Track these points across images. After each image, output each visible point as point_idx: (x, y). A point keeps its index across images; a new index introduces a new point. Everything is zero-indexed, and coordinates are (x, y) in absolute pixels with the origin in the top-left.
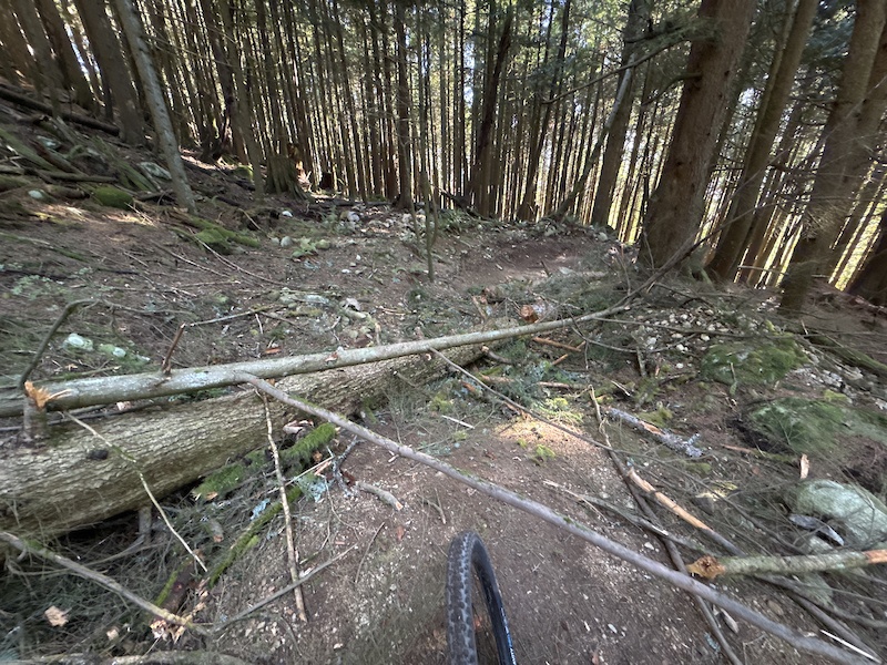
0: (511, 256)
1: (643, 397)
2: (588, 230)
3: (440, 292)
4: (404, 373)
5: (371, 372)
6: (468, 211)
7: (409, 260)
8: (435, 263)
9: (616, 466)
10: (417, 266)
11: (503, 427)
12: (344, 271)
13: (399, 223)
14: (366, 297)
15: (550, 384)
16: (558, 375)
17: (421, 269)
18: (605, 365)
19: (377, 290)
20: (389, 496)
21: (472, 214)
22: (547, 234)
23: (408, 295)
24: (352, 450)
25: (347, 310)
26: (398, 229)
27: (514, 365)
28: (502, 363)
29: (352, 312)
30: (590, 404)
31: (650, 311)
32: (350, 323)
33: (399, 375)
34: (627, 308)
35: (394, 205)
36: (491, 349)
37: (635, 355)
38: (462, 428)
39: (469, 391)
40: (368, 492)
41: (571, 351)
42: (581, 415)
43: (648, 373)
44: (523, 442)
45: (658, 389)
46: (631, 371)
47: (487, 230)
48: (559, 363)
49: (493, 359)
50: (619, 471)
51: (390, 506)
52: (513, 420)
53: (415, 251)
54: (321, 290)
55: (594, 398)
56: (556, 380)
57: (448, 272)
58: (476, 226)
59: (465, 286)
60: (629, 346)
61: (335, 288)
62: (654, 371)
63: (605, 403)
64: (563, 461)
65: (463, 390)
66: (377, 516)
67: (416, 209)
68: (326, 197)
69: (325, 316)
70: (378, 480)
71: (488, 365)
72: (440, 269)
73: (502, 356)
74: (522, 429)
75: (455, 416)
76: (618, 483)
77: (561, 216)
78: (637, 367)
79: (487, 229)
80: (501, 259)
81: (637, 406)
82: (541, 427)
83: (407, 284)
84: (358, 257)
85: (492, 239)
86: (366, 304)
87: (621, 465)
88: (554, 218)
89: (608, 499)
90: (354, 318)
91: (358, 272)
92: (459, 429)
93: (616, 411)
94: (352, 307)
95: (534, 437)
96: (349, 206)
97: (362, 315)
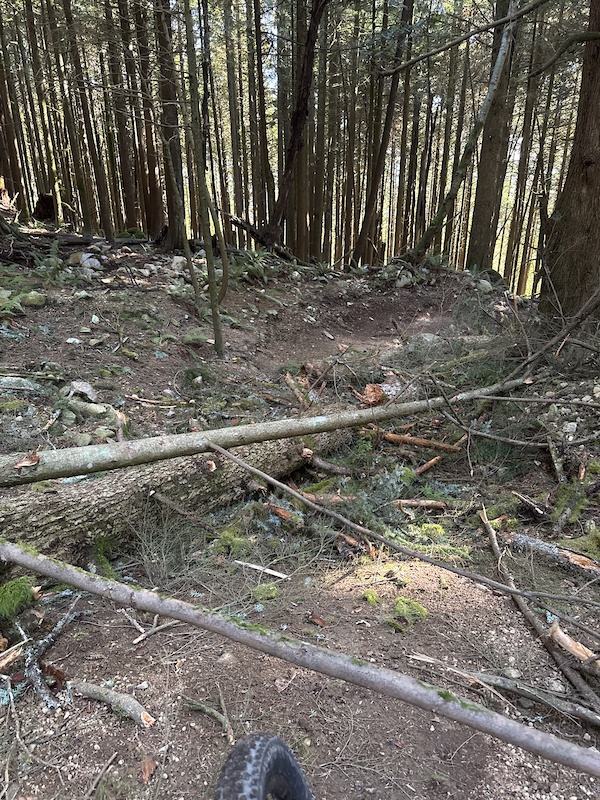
0: (346, 319)
1: (564, 514)
2: (463, 276)
3: (234, 372)
4: (167, 493)
5: (107, 493)
6: (277, 251)
7: (183, 323)
8: (225, 330)
9: (528, 623)
10: (193, 333)
11: (339, 574)
12: (70, 341)
13: (166, 270)
14: (108, 381)
15: (415, 503)
16: (427, 489)
17: (202, 337)
18: (501, 470)
19: (127, 369)
20: (129, 703)
21: (283, 256)
22: (400, 283)
23: (179, 377)
24: (67, 629)
25: (74, 402)
26: (165, 280)
27: (356, 477)
28: (335, 474)
29: (82, 404)
30: (480, 531)
31: (564, 384)
32: (77, 421)
33: (159, 496)
34: (528, 381)
35: (157, 243)
36: (317, 454)
37: (545, 451)
38: (268, 580)
39: (282, 520)
40: (91, 699)
41: (446, 450)
42: (467, 549)
43: (569, 478)
44: (372, 594)
45: (586, 501)
46: (542, 476)
47: (307, 280)
48: (427, 471)
49: (321, 469)
50: (535, 632)
51: (130, 720)
52: (356, 560)
53: (193, 311)
54: (28, 370)
55: (486, 521)
56: (423, 496)
57: (246, 342)
58: (290, 273)
59: (276, 364)
60: (536, 436)
61: (52, 369)
62: (577, 474)
63: (505, 528)
64: (440, 622)
65: (272, 519)
66: (103, 740)
67: (194, 250)
68: (44, 231)
69: (32, 410)
70: (110, 675)
71: (313, 480)
72: (233, 338)
73: (337, 465)
74: (371, 575)
75: (258, 561)
76: (534, 650)
77: (420, 255)
78: (551, 471)
79: (307, 278)
80: (331, 324)
81: (556, 529)
82: (402, 571)
83: (179, 360)
84: (95, 319)
85: (316, 293)
86: (107, 393)
87: (537, 621)
88: (409, 258)
89: (521, 679)
90: (86, 414)
91: (93, 342)
92: (263, 580)
93: (522, 538)
94: (82, 396)
95: (391, 587)
96: (83, 244)
97: (99, 409)
